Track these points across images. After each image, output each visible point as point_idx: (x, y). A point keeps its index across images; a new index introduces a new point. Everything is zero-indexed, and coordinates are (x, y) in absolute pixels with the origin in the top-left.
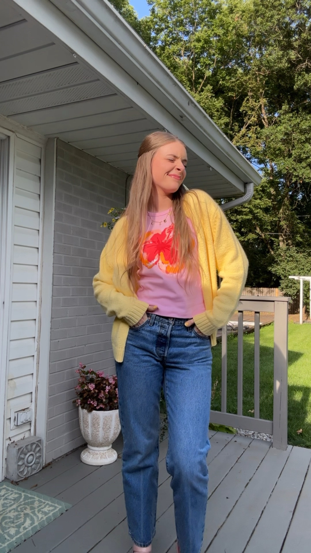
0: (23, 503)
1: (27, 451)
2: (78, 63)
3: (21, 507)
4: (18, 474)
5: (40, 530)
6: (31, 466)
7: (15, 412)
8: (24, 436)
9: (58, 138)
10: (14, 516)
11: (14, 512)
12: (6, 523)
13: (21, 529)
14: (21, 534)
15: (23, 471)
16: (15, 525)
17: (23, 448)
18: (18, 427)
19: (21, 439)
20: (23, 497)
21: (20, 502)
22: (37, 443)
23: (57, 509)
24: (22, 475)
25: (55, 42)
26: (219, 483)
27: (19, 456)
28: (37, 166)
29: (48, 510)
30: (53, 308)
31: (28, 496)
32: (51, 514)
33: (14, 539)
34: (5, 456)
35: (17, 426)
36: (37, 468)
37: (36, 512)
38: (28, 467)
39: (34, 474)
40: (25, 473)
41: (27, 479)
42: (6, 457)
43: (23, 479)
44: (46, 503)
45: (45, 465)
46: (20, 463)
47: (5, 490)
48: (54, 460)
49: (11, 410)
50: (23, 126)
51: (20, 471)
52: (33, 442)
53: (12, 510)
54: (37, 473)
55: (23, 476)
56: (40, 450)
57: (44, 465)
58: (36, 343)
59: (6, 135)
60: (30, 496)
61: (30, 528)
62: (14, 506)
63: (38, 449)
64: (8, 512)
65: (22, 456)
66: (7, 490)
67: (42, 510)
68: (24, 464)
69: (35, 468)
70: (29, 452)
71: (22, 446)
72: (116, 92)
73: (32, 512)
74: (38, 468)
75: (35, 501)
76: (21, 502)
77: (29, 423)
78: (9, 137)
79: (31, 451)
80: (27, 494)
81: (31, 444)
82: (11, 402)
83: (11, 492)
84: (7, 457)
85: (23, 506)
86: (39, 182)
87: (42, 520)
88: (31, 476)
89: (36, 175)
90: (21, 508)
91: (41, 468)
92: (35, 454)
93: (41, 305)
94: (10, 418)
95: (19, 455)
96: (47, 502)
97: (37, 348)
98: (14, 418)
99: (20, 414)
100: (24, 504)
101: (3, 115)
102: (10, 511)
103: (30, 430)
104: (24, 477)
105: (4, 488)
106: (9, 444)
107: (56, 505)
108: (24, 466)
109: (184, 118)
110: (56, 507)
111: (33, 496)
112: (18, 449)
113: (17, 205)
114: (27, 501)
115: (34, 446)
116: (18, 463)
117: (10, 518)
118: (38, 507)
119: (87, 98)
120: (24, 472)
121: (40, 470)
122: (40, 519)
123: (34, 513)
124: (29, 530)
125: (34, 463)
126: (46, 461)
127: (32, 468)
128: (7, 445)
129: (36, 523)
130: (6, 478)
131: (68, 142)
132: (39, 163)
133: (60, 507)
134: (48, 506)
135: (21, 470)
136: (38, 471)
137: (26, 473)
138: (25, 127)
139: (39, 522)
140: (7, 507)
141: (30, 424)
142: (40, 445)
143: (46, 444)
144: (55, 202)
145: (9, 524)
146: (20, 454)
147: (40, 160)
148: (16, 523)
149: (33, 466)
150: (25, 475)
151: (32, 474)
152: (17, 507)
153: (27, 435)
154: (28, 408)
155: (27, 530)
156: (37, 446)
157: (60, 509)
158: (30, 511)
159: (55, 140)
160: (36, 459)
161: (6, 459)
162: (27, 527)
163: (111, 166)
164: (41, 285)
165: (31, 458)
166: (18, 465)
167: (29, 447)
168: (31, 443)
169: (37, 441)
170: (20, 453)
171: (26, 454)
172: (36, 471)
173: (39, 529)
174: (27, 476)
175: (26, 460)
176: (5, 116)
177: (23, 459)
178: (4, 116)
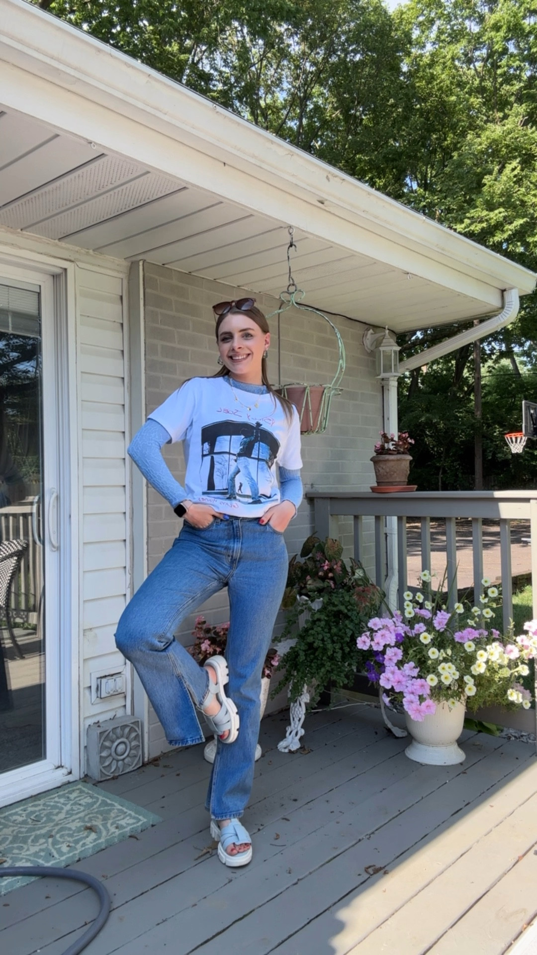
0: (96, 810)
1: (114, 737)
2: (106, 155)
3: (91, 815)
4: (101, 770)
5: (104, 849)
6: (123, 760)
7: (98, 678)
8: (115, 715)
9: (144, 261)
10: (76, 827)
11: (79, 822)
12: (61, 837)
13: (79, 846)
14: (76, 852)
15: (110, 765)
16: (74, 839)
17: (108, 731)
18: (101, 700)
19: (111, 719)
20: (100, 802)
21: (92, 809)
22: (131, 725)
23: (140, 823)
24: (108, 772)
25: (58, 133)
26: (410, 805)
27: (102, 744)
28: (117, 307)
29: (126, 823)
30: (149, 522)
31: (106, 801)
32: (128, 829)
33: (63, 858)
34: (84, 743)
35: (101, 698)
36: (132, 764)
37: (109, 825)
38: (118, 761)
39: (128, 772)
40: (113, 770)
41: (117, 778)
42: (86, 745)
43: (110, 777)
44: (127, 814)
45: (148, 760)
46: (104, 754)
47: (78, 791)
48: (165, 753)
49: (91, 674)
50: (87, 250)
51: (104, 766)
52: (125, 724)
53: (77, 819)
54: (134, 771)
55: (109, 774)
56: (137, 735)
57: (146, 759)
58: (128, 576)
59: (61, 268)
60: (109, 801)
61: (91, 845)
62: (82, 815)
63: (133, 735)
64: (70, 821)
65: (107, 744)
66: (81, 792)
67: (117, 822)
68: (110, 755)
69: (130, 764)
70: (118, 738)
71: (107, 728)
72: (184, 185)
73: (102, 825)
74: (135, 764)
75: (114, 809)
76: (94, 809)
77: (123, 695)
78: (65, 270)
79: (122, 736)
80: (106, 799)
81: (121, 726)
82: (91, 663)
83: (86, 795)
84: (87, 743)
85: (95, 815)
86: (121, 331)
87: (114, 835)
88: (122, 775)
89: (114, 322)
90: (90, 818)
91: (141, 764)
92: (128, 743)
93: (132, 518)
94: (90, 687)
95: (102, 741)
96: (129, 812)
97: (130, 584)
98: (96, 687)
99: (104, 680)
100: (97, 813)
101: (52, 239)
102: (73, 821)
103: (125, 706)
104: (112, 775)
105: (78, 789)
106: (89, 725)
107: (141, 817)
108: (110, 759)
109: (326, 203)
110: (139, 820)
111: (113, 803)
112: (100, 733)
113: (83, 371)
114: (102, 809)
115: (127, 730)
116: (101, 753)
117: (70, 829)
118: (114, 818)
119: (148, 199)
120: (111, 768)
121: (138, 766)
122: (110, 834)
123: (105, 825)
124: (89, 848)
125: (128, 756)
126: (149, 754)
127: (124, 764)
128: (87, 726)
129: (102, 840)
130: (86, 776)
131: (163, 264)
132: (120, 302)
133: (145, 820)
134: (128, 818)
135: (107, 764)
136: (135, 768)
137: (115, 770)
138: (91, 251)
139: (108, 837)
140: (72, 815)
141: (125, 697)
142: (137, 729)
143: (149, 728)
144: (145, 359)
145: (66, 837)
146: (104, 741)
147: (121, 297)
148: (76, 836)
149: (126, 761)
150: (112, 773)
151: (123, 773)
152: (86, 815)
153: (120, 713)
154: (120, 673)
155: (87, 847)
156: (132, 730)
157: (143, 823)
158: (102, 823)
159: (141, 263)
160: (131, 749)
161: (86, 747)
162: (88, 843)
163: (247, 291)
164: (132, 488)
165: (121, 747)
166: (101, 757)
167: (119, 731)
168: (122, 724)
169: (132, 723)
170: (103, 738)
171: (113, 742)
172: (131, 767)
173: (103, 847)
174: (117, 774)
175: (113, 749)
176: (55, 240)
177: (110, 748)
178: (53, 241)
